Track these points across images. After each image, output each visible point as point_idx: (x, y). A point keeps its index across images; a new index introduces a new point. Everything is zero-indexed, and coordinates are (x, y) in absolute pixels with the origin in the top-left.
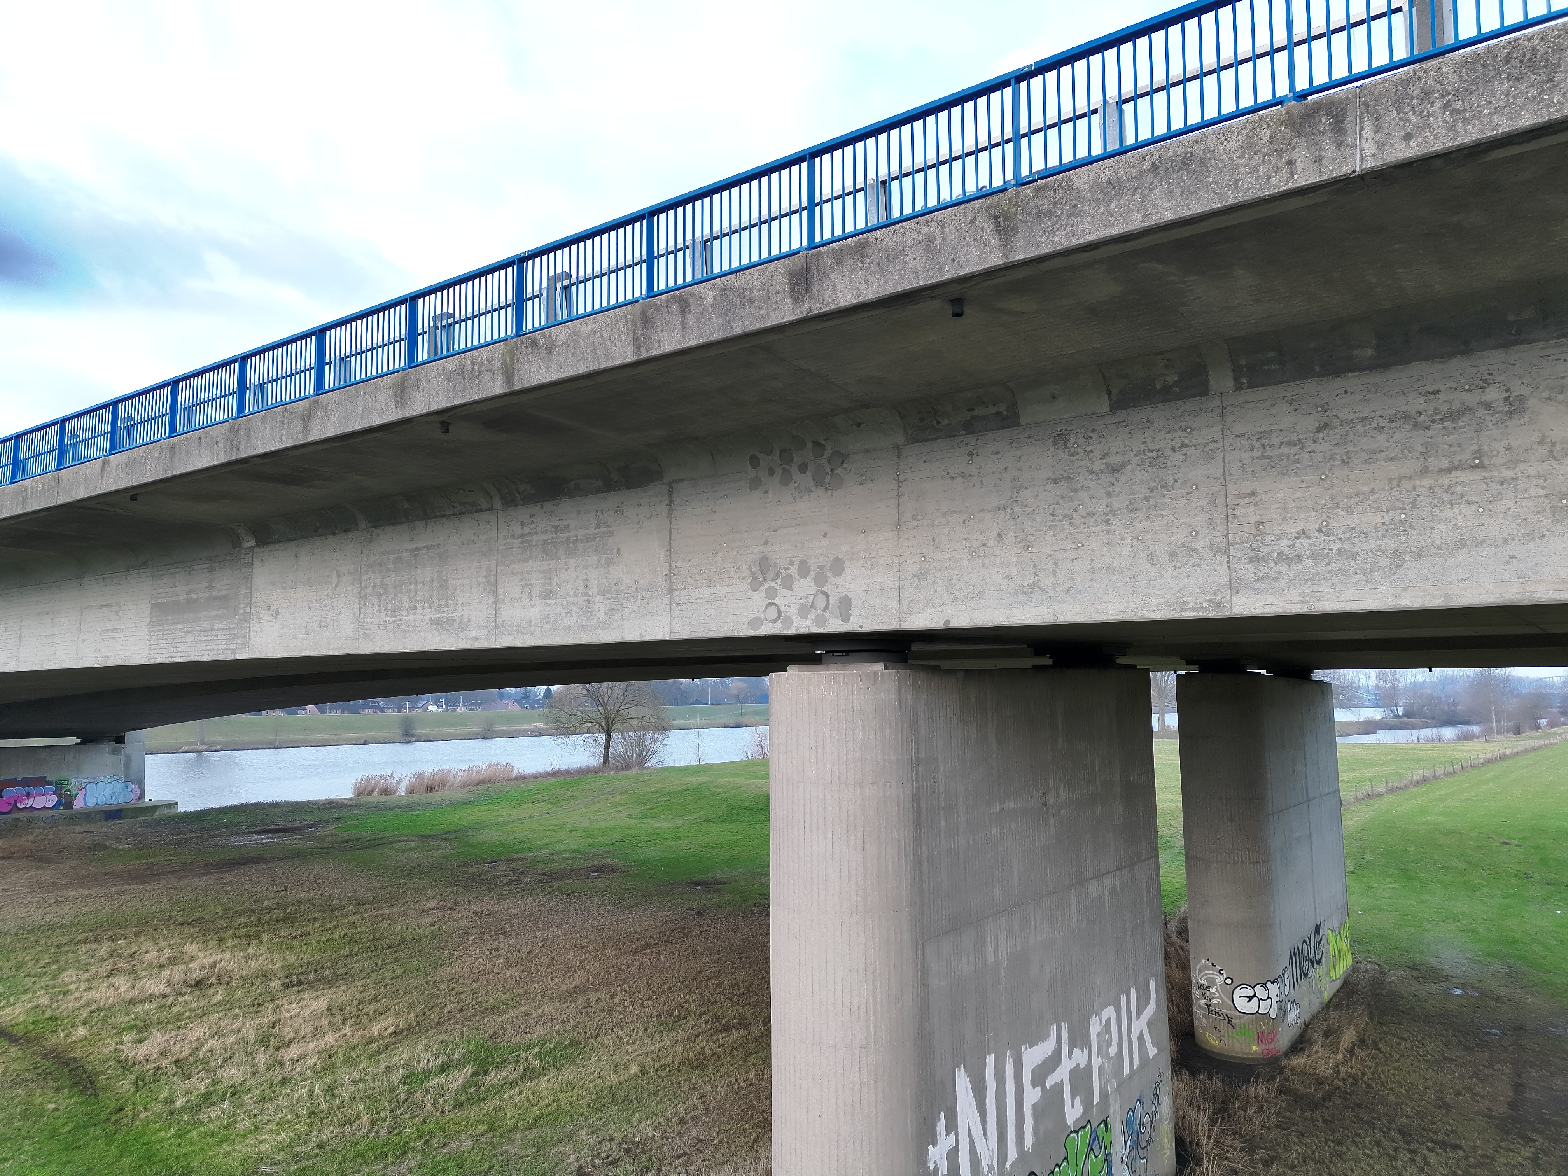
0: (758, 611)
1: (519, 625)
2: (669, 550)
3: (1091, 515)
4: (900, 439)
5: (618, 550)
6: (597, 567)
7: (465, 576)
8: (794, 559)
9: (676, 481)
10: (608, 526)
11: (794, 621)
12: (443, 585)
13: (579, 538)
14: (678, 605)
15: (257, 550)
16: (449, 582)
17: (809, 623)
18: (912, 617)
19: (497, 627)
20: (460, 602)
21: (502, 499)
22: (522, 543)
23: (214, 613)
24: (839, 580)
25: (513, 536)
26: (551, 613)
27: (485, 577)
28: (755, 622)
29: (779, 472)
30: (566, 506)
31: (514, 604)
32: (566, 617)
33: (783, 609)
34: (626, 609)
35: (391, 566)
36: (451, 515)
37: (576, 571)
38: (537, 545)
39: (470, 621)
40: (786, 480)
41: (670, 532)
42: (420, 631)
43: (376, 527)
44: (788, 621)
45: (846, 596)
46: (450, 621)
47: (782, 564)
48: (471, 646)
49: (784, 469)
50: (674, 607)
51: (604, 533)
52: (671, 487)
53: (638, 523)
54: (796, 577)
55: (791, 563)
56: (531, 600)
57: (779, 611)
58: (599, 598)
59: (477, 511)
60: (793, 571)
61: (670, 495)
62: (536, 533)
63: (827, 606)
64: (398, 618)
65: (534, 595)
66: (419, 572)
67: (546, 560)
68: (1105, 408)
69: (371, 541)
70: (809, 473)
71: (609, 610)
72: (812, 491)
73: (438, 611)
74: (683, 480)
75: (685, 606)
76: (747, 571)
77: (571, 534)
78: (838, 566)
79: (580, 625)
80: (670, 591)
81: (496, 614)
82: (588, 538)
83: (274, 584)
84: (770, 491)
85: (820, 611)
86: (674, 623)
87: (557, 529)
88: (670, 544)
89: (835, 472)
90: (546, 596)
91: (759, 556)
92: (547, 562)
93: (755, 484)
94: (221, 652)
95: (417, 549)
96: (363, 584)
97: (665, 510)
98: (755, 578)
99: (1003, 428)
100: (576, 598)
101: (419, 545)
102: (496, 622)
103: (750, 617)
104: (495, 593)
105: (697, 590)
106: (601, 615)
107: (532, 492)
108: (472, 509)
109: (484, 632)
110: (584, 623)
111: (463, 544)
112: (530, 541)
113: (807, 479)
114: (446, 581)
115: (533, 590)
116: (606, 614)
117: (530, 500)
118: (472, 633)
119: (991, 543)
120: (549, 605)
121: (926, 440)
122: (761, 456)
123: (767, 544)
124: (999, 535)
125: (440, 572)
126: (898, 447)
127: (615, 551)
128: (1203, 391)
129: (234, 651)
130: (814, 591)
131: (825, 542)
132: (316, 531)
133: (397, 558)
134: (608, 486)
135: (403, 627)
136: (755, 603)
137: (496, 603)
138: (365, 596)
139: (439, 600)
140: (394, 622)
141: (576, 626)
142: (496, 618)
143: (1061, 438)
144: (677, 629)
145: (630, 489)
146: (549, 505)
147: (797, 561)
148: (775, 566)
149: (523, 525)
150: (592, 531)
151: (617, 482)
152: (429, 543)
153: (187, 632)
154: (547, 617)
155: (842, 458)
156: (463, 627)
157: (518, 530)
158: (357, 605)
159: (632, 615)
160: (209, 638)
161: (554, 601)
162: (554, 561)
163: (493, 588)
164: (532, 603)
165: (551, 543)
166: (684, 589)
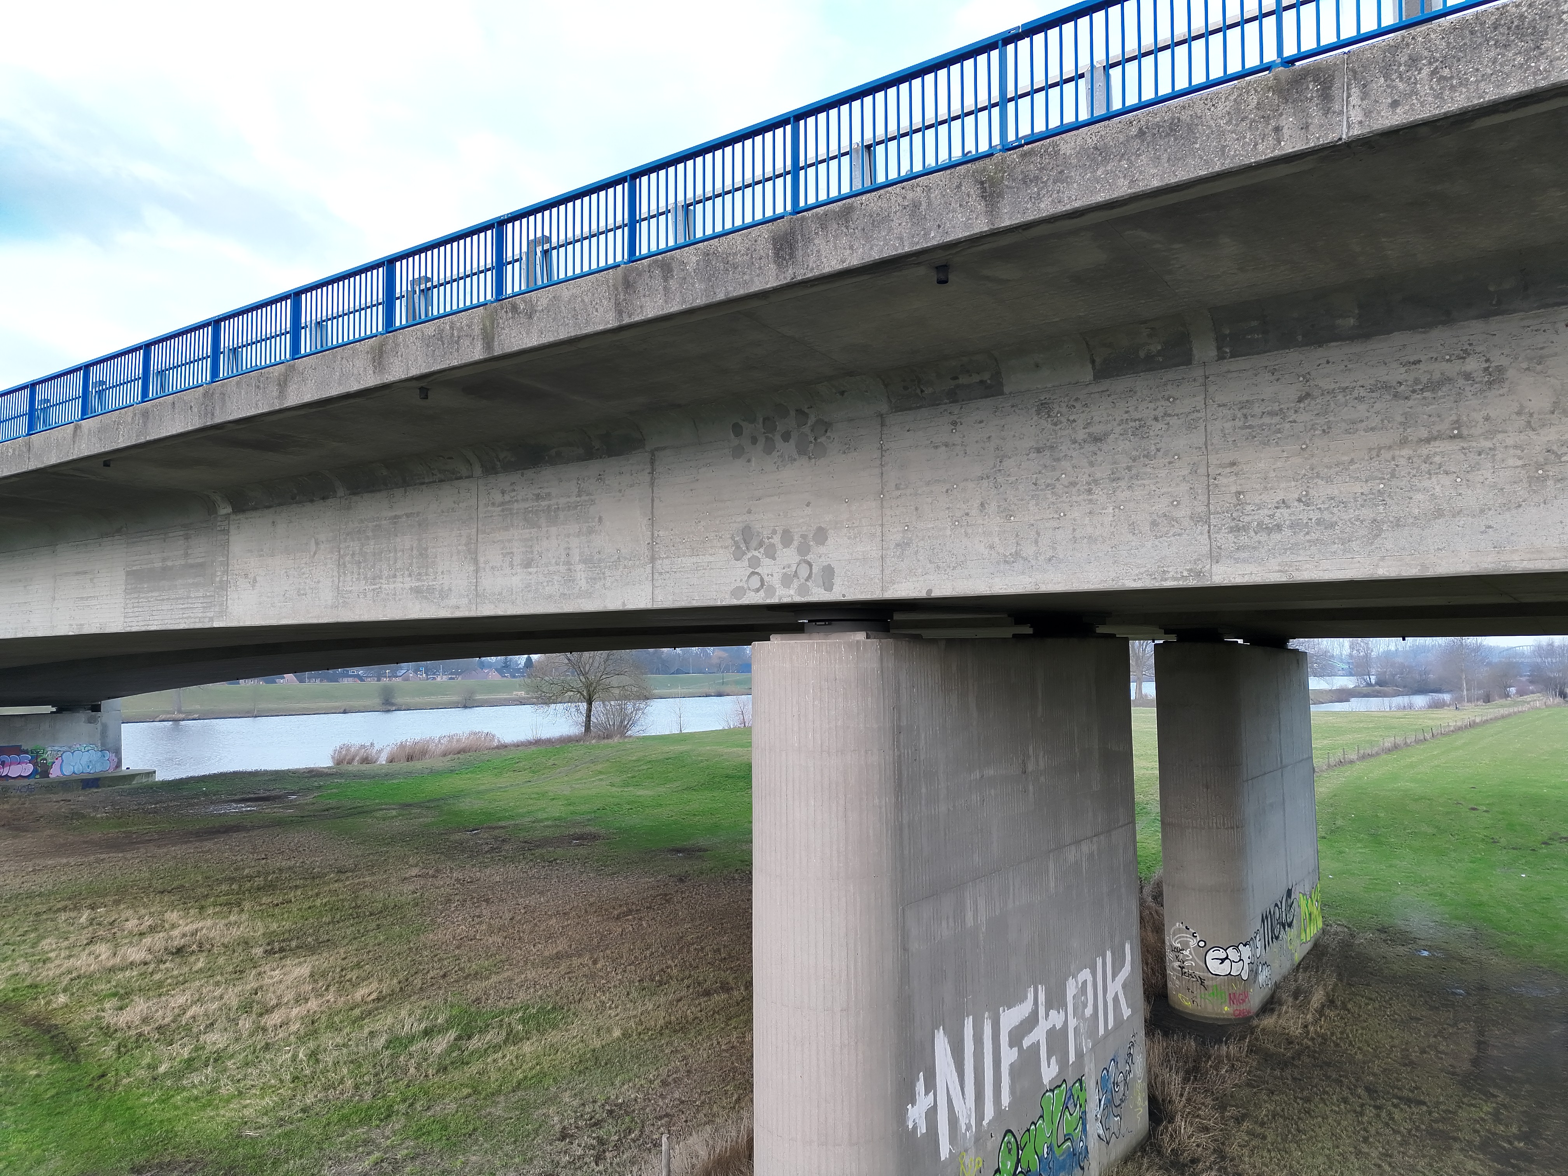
0: (741, 580)
1: (500, 594)
2: (652, 520)
3: (1073, 484)
4: (884, 407)
5: (600, 519)
6: (578, 536)
7: (445, 543)
8: (777, 528)
9: (657, 449)
10: (589, 494)
11: (777, 590)
12: (423, 554)
13: (560, 506)
14: (661, 574)
15: (233, 517)
16: (429, 550)
17: (792, 592)
18: (895, 586)
19: (478, 596)
20: (440, 570)
21: (482, 466)
22: (503, 511)
23: (190, 581)
24: (822, 549)
25: (493, 504)
26: (533, 581)
27: (466, 545)
28: (739, 591)
29: (762, 441)
30: (547, 473)
31: (495, 572)
32: (548, 585)
33: (766, 578)
34: (608, 578)
35: (370, 534)
36: (430, 483)
37: (557, 539)
38: (517, 513)
39: (450, 590)
40: (769, 449)
41: (653, 501)
42: (400, 600)
43: (354, 494)
44: (771, 590)
45: (829, 565)
46: (431, 590)
47: (765, 533)
48: (452, 613)
49: (767, 438)
50: (656, 576)
51: (586, 501)
52: (653, 455)
53: (620, 491)
54: (779, 546)
55: (774, 532)
56: (512, 568)
57: (762, 580)
58: (580, 566)
59: (457, 479)
60: (776, 540)
61: (652, 462)
62: (517, 501)
63: (810, 576)
64: (377, 587)
65: (515, 564)
66: (398, 540)
67: (527, 528)
68: (1090, 377)
69: (349, 508)
70: (792, 442)
71: (591, 579)
72: (795, 460)
73: (418, 580)
74: (664, 448)
75: (668, 575)
76: (730, 541)
77: (552, 502)
78: (821, 536)
79: (561, 594)
80: (653, 560)
81: (477, 582)
82: (569, 507)
83: (251, 551)
84: (754, 459)
85: (803, 581)
86: (656, 592)
87: (538, 497)
88: (652, 513)
89: (819, 441)
90: (527, 564)
91: (741, 525)
92: (528, 531)
93: (738, 452)
94: (197, 620)
95: (396, 517)
96: (342, 552)
97: (648, 478)
98: (738, 547)
99: (987, 397)
100: (557, 567)
101: (398, 513)
102: (477, 590)
103: (733, 586)
104: (476, 561)
105: (679, 559)
106: (583, 583)
107: (513, 460)
108: (451, 477)
109: (465, 601)
110: (566, 591)
111: (443, 512)
112: (511, 509)
113: (790, 448)
114: (426, 549)
115: (514, 558)
116: (588, 582)
117: (509, 467)
118: (453, 601)
119: (974, 512)
120: (530, 574)
121: (910, 409)
122: (744, 424)
123: (750, 513)
124: (982, 505)
125: (419, 540)
126: (882, 416)
127: (597, 520)
128: (1187, 361)
129: (211, 619)
130: (797, 561)
131: (808, 511)
132: (293, 498)
133: (376, 526)
134: (589, 454)
135: (383, 596)
136: (739, 572)
137: (477, 571)
138: (344, 564)
139: (419, 568)
140: (373, 590)
141: (558, 595)
142: (476, 586)
143: (1044, 408)
144: (660, 598)
145: (612, 456)
146: (529, 473)
147: (780, 531)
148: (758, 535)
149: (503, 492)
150: (573, 499)
151: (598, 449)
152: (409, 511)
153: (163, 600)
154: (528, 586)
155: (825, 426)
156: (444, 595)
157: (498, 498)
158: (336, 573)
159: (615, 584)
160: (186, 606)
161: (535, 570)
162: (535, 530)
163: (474, 556)
164: (514, 571)
165: (532, 511)
166: (667, 558)
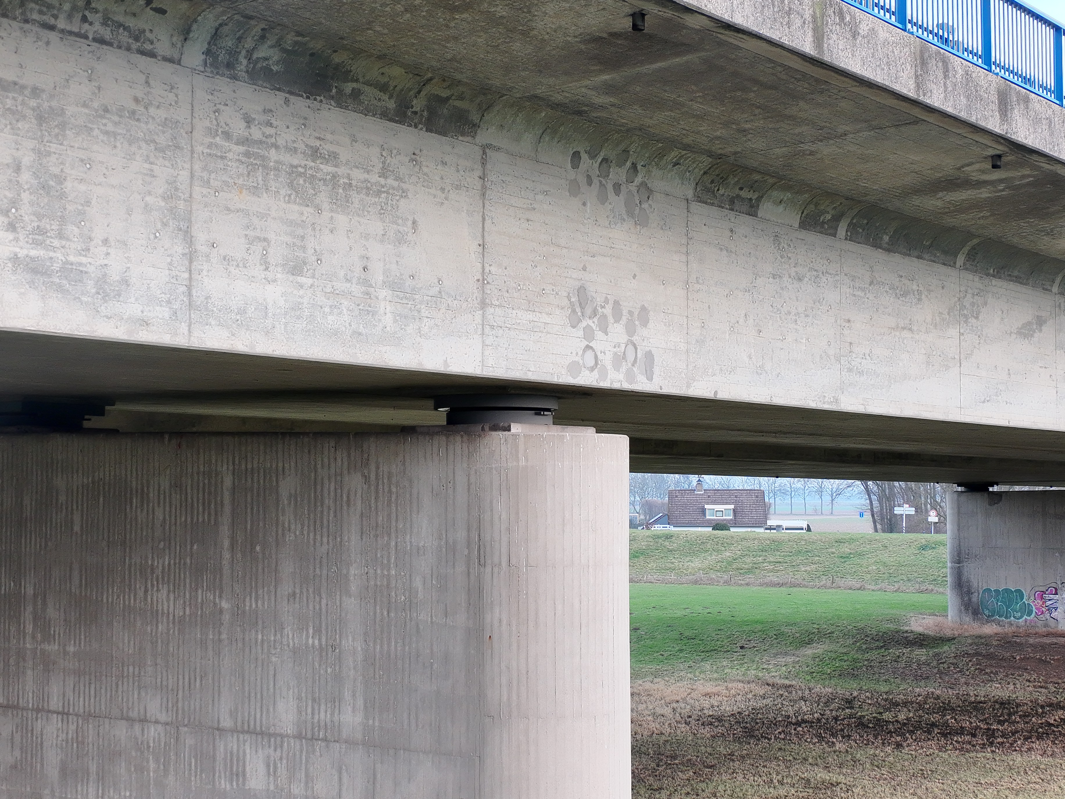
0: (577, 354)
1: (241, 312)
2: (483, 245)
4: (690, 193)
5: (414, 222)
6: (382, 241)
8: (609, 296)
9: (489, 146)
10: (397, 179)
11: (609, 372)
13: (354, 183)
14: (492, 327)
16: (68, 185)
17: (621, 377)
18: (694, 384)
19: (192, 306)
22: (247, 154)
24: (645, 332)
25: (227, 136)
27: (164, 198)
28: (574, 368)
29: (595, 183)
31: (232, 269)
32: (331, 313)
33: (600, 356)
34: (425, 319)
37: (348, 237)
39: (126, 282)
40: (603, 197)
41: (484, 219)
44: (604, 372)
45: (650, 351)
47: (599, 300)
49: (600, 182)
50: (487, 329)
51: (394, 188)
52: (484, 153)
53: (443, 190)
54: (611, 319)
55: (607, 301)
56: (267, 269)
57: (596, 357)
58: (383, 293)
60: (608, 310)
61: (484, 164)
62: (277, 147)
63: (637, 361)
67: (295, 202)
68: (797, 225)
70: (622, 198)
71: (400, 315)
72: (624, 220)
74: (498, 149)
75: (501, 331)
76: (566, 300)
77: (341, 171)
78: (643, 316)
79: (354, 332)
80: (483, 305)
81: (190, 279)
82: (368, 188)
84: (589, 204)
85: (630, 365)
86: (487, 353)
87: (315, 153)
88: (483, 236)
89: (643, 206)
90: (296, 269)
91: (578, 284)
92: (296, 208)
93: (574, 189)
97: (478, 184)
98: (574, 311)
99: (748, 214)
100: (348, 285)
102: (190, 295)
103: (569, 360)
104: (187, 236)
105: (514, 312)
106: (388, 320)
109: (163, 312)
110: (361, 329)
112: (263, 158)
113: (620, 204)
115: (271, 251)
116: (395, 321)
117: (262, 78)
118: (133, 308)
119: (740, 322)
120: (302, 287)
121: (706, 203)
122: (584, 156)
123: (585, 270)
124: (746, 315)
126: (687, 200)
127: (410, 223)
130: (625, 340)
131: (635, 284)
136: (574, 342)
137: (191, 257)
142: (189, 287)
145: (431, 131)
147: (611, 302)
148: (592, 300)
149: (249, 121)
150: (374, 178)
155: (647, 192)
161: (310, 281)
162: (310, 210)
163: (183, 225)
164: (270, 275)
165: (304, 174)
166: (500, 306)
